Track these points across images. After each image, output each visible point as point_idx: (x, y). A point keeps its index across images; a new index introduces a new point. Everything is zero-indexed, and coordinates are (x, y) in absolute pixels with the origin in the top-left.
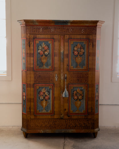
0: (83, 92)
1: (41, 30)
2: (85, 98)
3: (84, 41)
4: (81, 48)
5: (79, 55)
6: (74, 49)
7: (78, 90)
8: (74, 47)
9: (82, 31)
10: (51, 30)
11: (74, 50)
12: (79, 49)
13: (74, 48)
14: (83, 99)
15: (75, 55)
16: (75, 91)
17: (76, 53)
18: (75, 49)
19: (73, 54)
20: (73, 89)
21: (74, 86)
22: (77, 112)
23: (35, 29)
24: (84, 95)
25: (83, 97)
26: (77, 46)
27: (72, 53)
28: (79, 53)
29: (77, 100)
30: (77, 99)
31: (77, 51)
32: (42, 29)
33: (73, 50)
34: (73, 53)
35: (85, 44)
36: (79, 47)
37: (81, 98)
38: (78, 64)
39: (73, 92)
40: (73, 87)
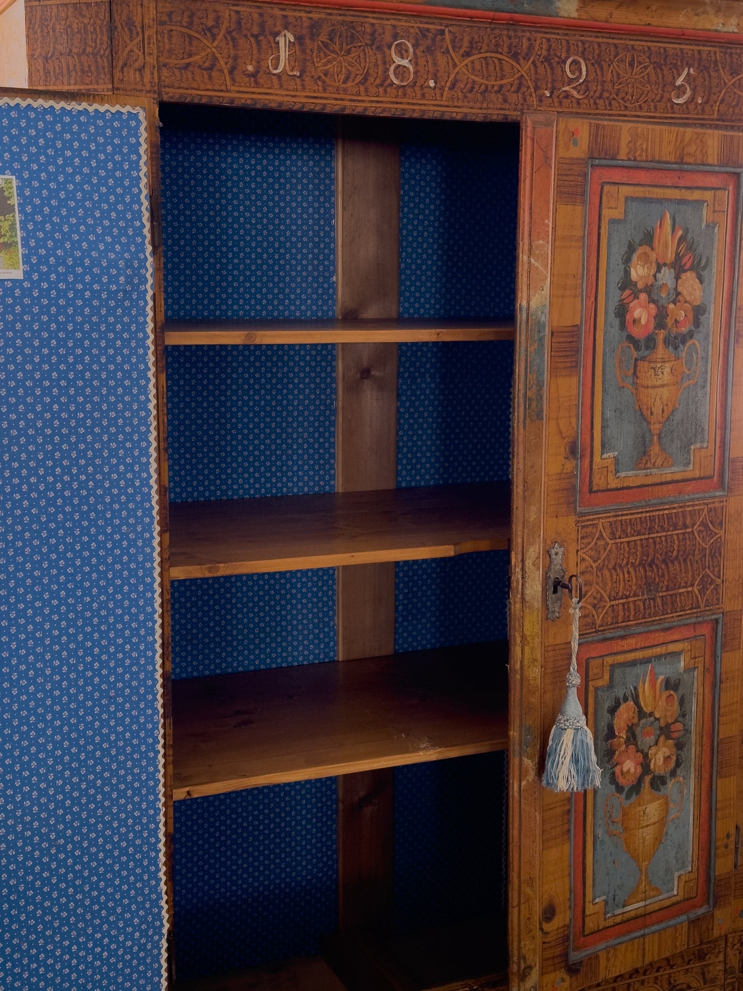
0: (682, 702)
1: (283, 54)
2: (693, 751)
3: (708, 195)
4: (678, 268)
5: (662, 334)
6: (627, 273)
7: (646, 692)
8: (631, 249)
9: (681, 91)
10: (387, 62)
11: (626, 283)
12: (666, 276)
13: (627, 260)
14: (678, 764)
15: (630, 338)
16: (623, 707)
17: (641, 313)
18: (639, 272)
19: (616, 322)
20: (611, 685)
21: (620, 658)
22: (634, 907)
23: (211, 32)
24: (687, 731)
25: (680, 746)
26: (648, 239)
27: (612, 316)
28: (661, 319)
29: (636, 788)
30: (640, 780)
31: (648, 289)
32: (299, 39)
33: (622, 288)
34: (622, 311)
35: (711, 226)
36: (670, 256)
37: (667, 759)
38: (656, 428)
39: (613, 710)
40: (613, 666)
